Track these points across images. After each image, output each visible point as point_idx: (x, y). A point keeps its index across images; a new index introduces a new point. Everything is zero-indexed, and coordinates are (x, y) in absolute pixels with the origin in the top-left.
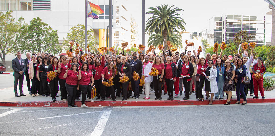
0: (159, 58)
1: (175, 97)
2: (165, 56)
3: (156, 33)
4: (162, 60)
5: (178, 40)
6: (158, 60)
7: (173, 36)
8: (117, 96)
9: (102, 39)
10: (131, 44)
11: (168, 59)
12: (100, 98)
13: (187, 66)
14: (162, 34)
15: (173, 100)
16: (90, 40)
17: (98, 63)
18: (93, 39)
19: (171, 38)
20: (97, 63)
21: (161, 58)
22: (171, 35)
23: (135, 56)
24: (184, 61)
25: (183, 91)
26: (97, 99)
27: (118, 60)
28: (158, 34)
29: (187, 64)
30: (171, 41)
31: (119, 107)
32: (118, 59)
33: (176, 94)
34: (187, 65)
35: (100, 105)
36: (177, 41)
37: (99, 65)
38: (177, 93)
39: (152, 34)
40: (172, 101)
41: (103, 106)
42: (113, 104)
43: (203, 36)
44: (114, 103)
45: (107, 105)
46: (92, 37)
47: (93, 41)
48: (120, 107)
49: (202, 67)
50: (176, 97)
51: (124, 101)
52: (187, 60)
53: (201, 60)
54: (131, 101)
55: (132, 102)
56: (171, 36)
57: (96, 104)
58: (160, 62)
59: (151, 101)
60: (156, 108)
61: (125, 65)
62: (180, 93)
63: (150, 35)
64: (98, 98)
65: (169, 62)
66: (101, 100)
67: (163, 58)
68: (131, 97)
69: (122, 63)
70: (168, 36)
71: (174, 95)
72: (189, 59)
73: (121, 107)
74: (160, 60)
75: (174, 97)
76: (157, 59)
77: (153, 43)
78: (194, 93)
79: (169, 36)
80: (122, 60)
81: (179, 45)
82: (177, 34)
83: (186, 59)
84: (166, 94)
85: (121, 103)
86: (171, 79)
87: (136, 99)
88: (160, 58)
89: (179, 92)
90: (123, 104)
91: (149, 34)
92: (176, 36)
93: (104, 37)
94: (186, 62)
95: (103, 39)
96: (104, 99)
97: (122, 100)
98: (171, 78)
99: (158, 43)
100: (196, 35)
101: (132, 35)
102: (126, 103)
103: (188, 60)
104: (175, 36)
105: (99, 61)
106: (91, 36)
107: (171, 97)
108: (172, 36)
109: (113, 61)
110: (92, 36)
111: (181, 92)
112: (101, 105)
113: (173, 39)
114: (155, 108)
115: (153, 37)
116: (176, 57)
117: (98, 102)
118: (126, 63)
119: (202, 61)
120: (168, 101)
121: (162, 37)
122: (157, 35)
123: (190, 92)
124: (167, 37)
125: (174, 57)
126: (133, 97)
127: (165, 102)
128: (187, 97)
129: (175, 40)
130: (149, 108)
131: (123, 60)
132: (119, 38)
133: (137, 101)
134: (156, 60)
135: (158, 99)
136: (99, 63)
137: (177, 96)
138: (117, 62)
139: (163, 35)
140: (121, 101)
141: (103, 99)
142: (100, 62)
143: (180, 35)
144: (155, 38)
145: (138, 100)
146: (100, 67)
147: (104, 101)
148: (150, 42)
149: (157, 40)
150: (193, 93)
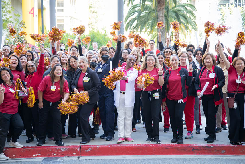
0: (153, 58)
1: (186, 138)
2: (165, 55)
3: (141, 3)
4: (158, 62)
5: (189, 15)
6: (151, 61)
7: (179, 8)
8: (69, 136)
9: (30, 13)
10: (89, 24)
11: (173, 61)
12: (35, 139)
13: (210, 74)
14: (156, 3)
15: (183, 143)
16: (5, 15)
17: (31, 67)
18: (9, 12)
19: (174, 12)
20: (28, 68)
21: (157, 58)
22: (174, 5)
23: (106, 54)
24: (205, 65)
25: (201, 124)
26: (28, 142)
27: (72, 62)
28: (147, 3)
29: (212, 70)
30: (174, 18)
31: (75, 158)
32: (72, 60)
33: (187, 130)
34: (210, 72)
35: (34, 155)
36: (186, 18)
37: (32, 71)
38: (190, 129)
39: (134, 4)
40: (180, 146)
41: (41, 156)
42: (62, 152)
43: (243, 5)
44: (64, 150)
45: (51, 155)
46: (8, 9)
47: (10, 17)
48: (77, 159)
49: (239, 76)
50: (187, 136)
51: (83, 146)
52: (210, 62)
53: (237, 62)
54: (98, 145)
55: (100, 148)
56: (173, 8)
57: (27, 153)
58: (155, 65)
59: (139, 146)
60: (150, 159)
61: (86, 74)
62: (197, 129)
63: (130, 5)
64: (30, 140)
65: (174, 67)
66: (38, 145)
67: (162, 58)
68: (98, 138)
69: (81, 70)
70: (167, 9)
71: (185, 133)
72: (214, 61)
73: (79, 158)
74: (154, 61)
75: (184, 137)
76: (149, 60)
77: (136, 22)
78: (225, 129)
79: (170, 8)
80: (80, 63)
81: (190, 27)
82: (187, 3)
83: (208, 60)
84: (168, 131)
85: (79, 150)
86: (179, 101)
87: (107, 140)
88: (155, 59)
89: (195, 127)
90: (82, 152)
91: (128, 2)
92: (184, 6)
93: (33, 9)
94: (209, 66)
95: (32, 13)
96: (44, 143)
97: (81, 143)
98: (179, 99)
99: (145, 23)
100: (227, 4)
101: (92, 6)
102: (89, 150)
103: (212, 62)
104: (182, 8)
105: (33, 64)
106: (6, 7)
107: (178, 137)
108: (175, 7)
109: (62, 64)
110: (8, 6)
111: (198, 127)
112: (37, 155)
113: (177, 15)
114: (147, 159)
115: (137, 9)
116: (187, 55)
117: (32, 147)
118: (88, 71)
119: (238, 64)
120: (172, 145)
121: (154, 10)
122: (145, 7)
123: (216, 127)
124: (165, 11)
125: (183, 57)
126: (101, 138)
127: (167, 148)
128: (212, 137)
129: (181, 17)
130: (136, 160)
131: (82, 64)
132: (64, 10)
133: (111, 145)
134: (147, 61)
135: (152, 141)
136: (33, 68)
137: (190, 135)
138: (70, 66)
139: (157, 7)
140: (79, 145)
141: (42, 141)
142: (35, 67)
143: (192, 5)
144: (140, 12)
145: (112, 143)
146: (34, 75)
147: (44, 145)
148: (130, 21)
149: (143, 16)
150: (223, 130)
